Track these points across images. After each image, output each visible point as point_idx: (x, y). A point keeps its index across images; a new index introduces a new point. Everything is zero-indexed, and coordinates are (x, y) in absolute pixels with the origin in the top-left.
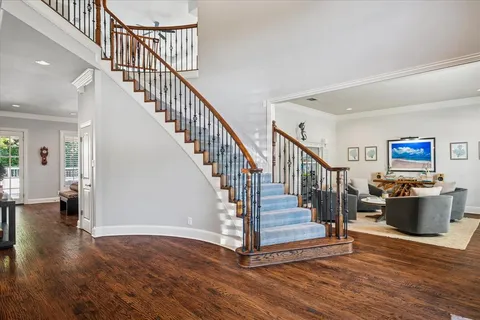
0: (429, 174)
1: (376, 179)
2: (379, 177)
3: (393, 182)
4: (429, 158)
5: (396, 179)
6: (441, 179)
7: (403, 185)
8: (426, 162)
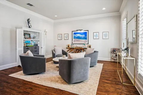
0: (86, 45)
1: (67, 47)
2: (69, 46)
3: (73, 49)
4: (86, 39)
5: (74, 47)
6: (90, 47)
7: (77, 50)
8: (85, 40)
